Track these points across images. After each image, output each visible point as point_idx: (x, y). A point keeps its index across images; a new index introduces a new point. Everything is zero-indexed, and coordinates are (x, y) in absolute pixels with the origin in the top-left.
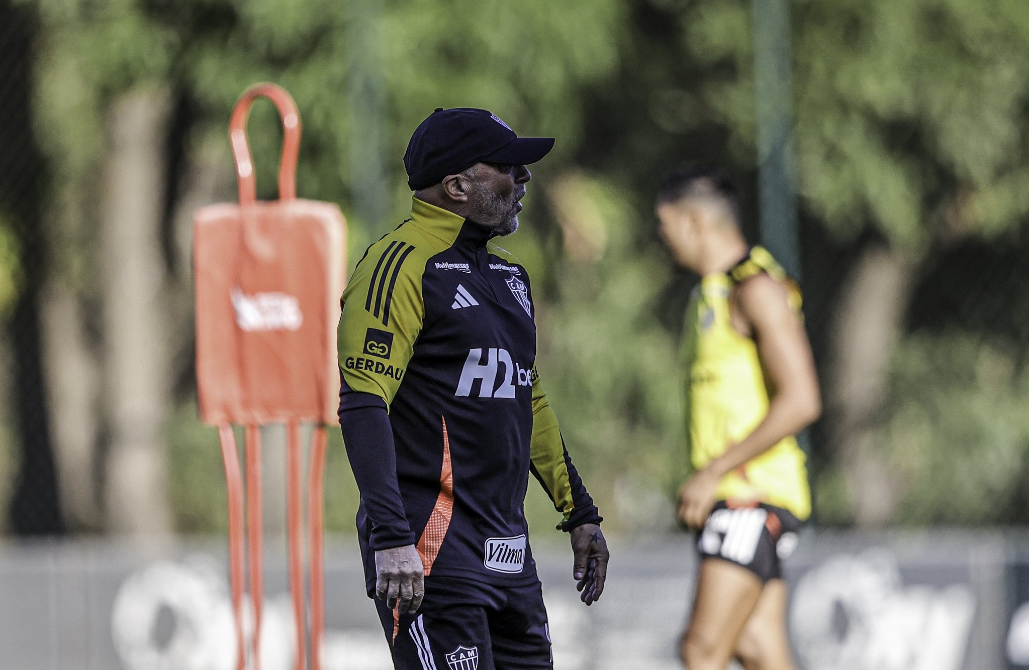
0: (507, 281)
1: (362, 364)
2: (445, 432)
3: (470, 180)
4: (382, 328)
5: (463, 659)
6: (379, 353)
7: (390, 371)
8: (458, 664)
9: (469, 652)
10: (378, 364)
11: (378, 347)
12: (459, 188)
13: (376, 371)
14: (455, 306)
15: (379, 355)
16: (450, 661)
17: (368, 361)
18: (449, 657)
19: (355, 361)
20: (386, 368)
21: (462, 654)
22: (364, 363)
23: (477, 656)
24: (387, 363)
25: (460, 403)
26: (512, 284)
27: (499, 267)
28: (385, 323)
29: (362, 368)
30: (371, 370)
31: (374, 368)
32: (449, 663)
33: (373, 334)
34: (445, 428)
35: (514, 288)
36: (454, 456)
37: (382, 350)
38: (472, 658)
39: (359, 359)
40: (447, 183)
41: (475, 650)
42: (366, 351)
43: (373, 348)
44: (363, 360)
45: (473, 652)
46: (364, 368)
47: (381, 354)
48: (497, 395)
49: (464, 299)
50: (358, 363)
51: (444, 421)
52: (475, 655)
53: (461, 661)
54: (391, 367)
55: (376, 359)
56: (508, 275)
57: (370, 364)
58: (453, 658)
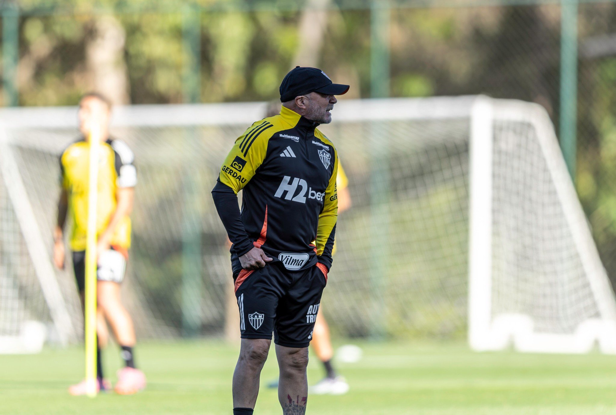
0: (319, 151)
1: (228, 170)
2: (266, 212)
3: (309, 99)
4: (243, 158)
5: (256, 318)
6: (237, 168)
7: (239, 178)
8: (253, 320)
9: (259, 316)
10: (235, 173)
11: (238, 165)
12: (302, 102)
13: (233, 176)
14: (282, 155)
15: (237, 169)
16: (250, 318)
17: (231, 170)
18: (250, 316)
19: (226, 168)
20: (238, 176)
21: (256, 316)
22: (229, 170)
23: (263, 319)
24: (239, 174)
25: (276, 200)
26: (321, 153)
27: (317, 143)
28: (245, 156)
29: (227, 172)
30: (231, 174)
31: (232, 174)
32: (249, 319)
33: (238, 159)
34: (267, 210)
35: (322, 154)
36: (269, 224)
37: (239, 167)
38: (260, 319)
39: (228, 168)
40: (297, 100)
41: (262, 316)
42: (232, 166)
43: (235, 165)
44: (229, 169)
45: (261, 316)
46: (228, 172)
47: (238, 169)
48: (294, 200)
49: (289, 153)
50: (227, 170)
51: (267, 207)
52: (262, 318)
53: (255, 319)
54: (240, 176)
55: (234, 170)
56: (321, 148)
57: (231, 171)
58: (252, 317)
